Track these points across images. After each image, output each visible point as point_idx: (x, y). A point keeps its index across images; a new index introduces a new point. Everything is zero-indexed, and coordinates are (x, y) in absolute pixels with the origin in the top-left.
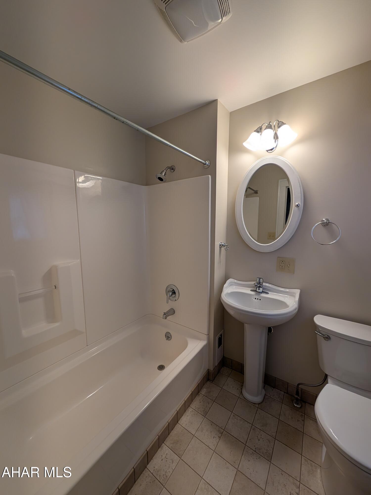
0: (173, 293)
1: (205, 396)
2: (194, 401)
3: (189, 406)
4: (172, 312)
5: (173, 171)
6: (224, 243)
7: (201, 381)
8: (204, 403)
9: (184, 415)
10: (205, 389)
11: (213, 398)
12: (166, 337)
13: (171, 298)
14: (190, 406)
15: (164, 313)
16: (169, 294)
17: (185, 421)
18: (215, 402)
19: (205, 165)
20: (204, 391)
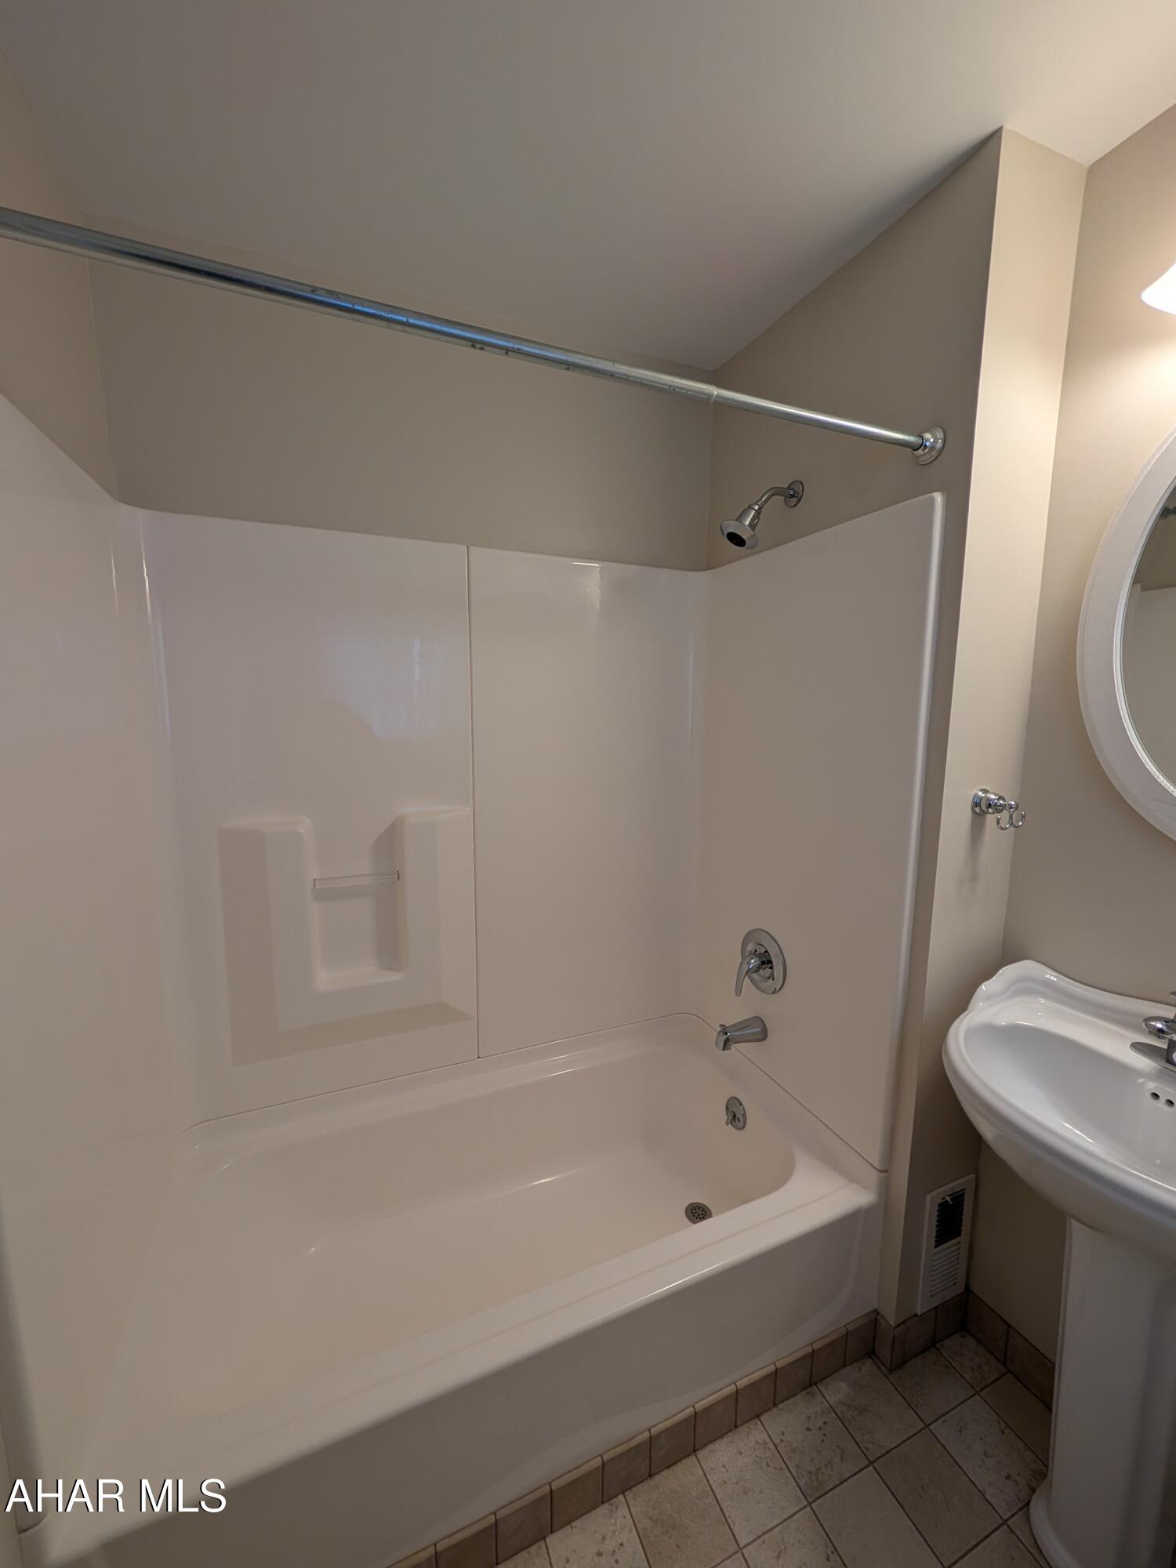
0: (763, 963)
1: (833, 1414)
2: (781, 1406)
3: (758, 1416)
4: (757, 1031)
5: (794, 500)
6: (996, 795)
7: (829, 1345)
8: (823, 1441)
9: (726, 1439)
10: (843, 1385)
11: (870, 1446)
12: (727, 1114)
13: (754, 975)
14: (762, 1418)
15: (721, 1025)
16: (749, 963)
17: (724, 1466)
18: (874, 1467)
19: (920, 452)
20: (837, 1391)
